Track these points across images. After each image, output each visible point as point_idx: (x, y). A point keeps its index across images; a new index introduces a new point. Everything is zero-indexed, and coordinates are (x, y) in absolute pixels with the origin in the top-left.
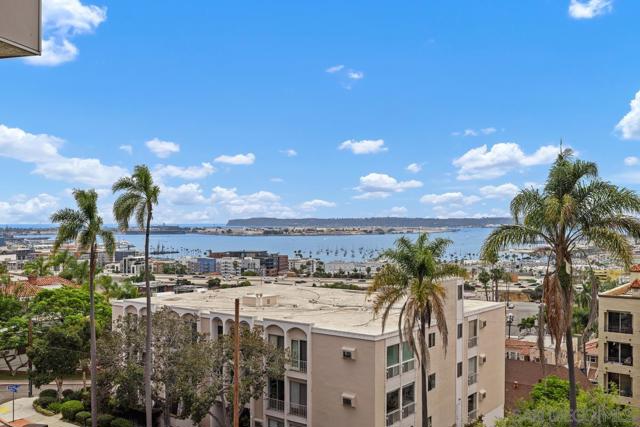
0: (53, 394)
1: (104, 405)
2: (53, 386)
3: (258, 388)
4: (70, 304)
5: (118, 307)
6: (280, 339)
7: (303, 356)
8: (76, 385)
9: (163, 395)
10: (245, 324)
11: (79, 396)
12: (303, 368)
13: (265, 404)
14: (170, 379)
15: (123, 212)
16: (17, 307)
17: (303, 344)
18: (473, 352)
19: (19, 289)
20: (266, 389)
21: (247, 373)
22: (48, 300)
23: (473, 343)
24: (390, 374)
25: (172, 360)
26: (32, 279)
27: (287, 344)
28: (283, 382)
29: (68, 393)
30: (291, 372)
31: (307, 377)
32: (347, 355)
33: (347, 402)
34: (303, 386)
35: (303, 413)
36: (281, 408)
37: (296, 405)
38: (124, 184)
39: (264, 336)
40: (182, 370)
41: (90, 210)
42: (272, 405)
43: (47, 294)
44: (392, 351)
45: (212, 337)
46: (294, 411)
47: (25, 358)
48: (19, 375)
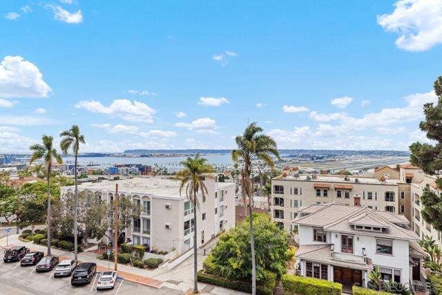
0: (30, 232)
1: (54, 235)
2: (29, 228)
3: (129, 222)
4: (41, 189)
5: (64, 190)
6: (139, 201)
7: (149, 208)
8: (42, 227)
9: (84, 229)
10: (123, 195)
11: (43, 232)
12: (149, 213)
13: (132, 229)
14: (87, 221)
15: (65, 146)
16: (12, 192)
17: (149, 203)
18: (222, 204)
19: (14, 183)
20: (132, 223)
21: (124, 216)
22: (29, 188)
23: (222, 200)
24: (186, 214)
25: (89, 213)
26: (21, 178)
27: (142, 203)
28: (139, 220)
29: (37, 231)
30: (143, 215)
31: (150, 217)
32: (167, 207)
33: (167, 227)
34: (148, 221)
35: (149, 233)
36: (139, 231)
37: (146, 229)
38: (65, 134)
39: (131, 200)
40: (93, 216)
41: (49, 145)
42: (135, 230)
43: (28, 185)
44: (186, 205)
45: (108, 201)
46: (144, 232)
47: (15, 216)
48: (12, 224)
